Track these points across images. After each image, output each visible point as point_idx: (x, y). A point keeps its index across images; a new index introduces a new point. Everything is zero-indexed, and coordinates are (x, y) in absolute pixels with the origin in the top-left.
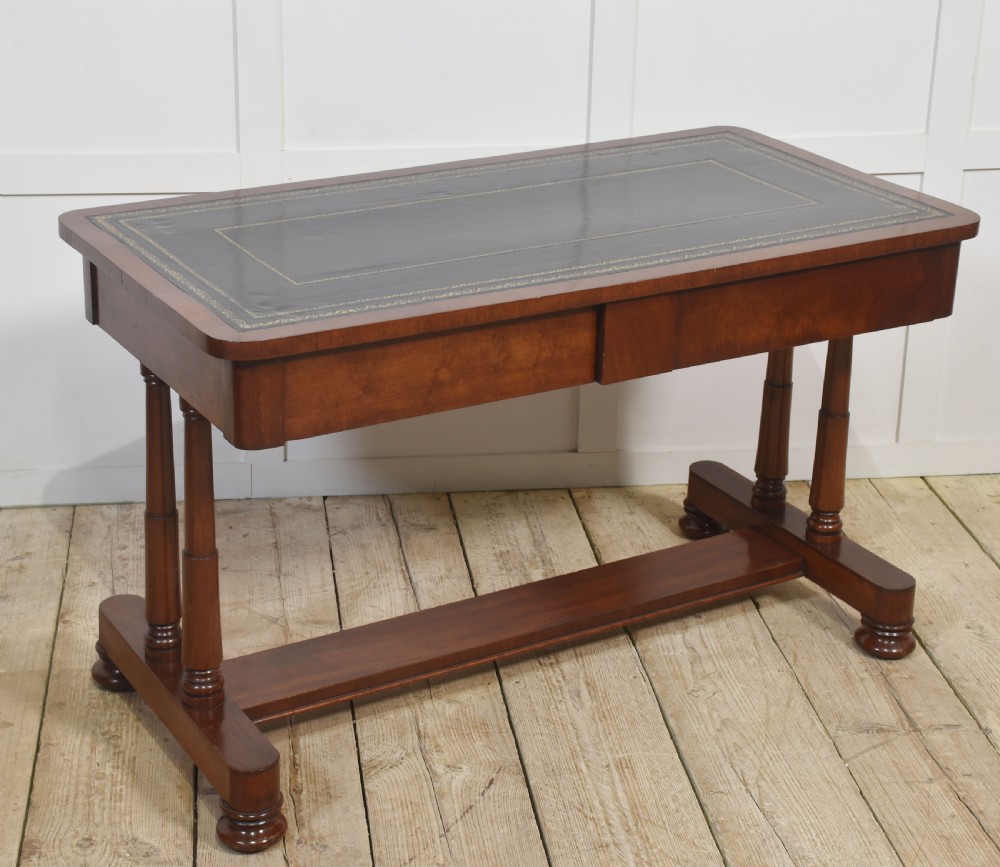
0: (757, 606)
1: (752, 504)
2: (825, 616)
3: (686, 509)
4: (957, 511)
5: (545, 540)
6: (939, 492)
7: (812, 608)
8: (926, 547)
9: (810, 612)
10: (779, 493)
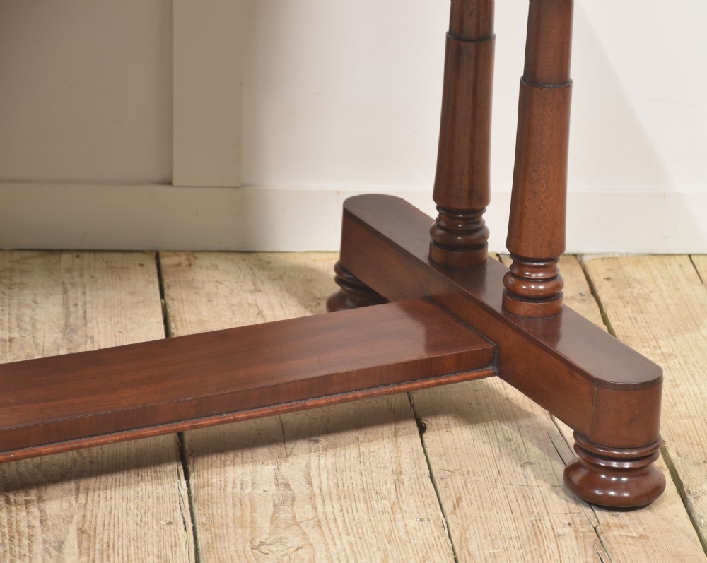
0: (422, 429)
1: (430, 258)
2: (530, 445)
3: (339, 281)
5: (86, 325)
7: (515, 435)
9: (510, 440)
10: (475, 236)
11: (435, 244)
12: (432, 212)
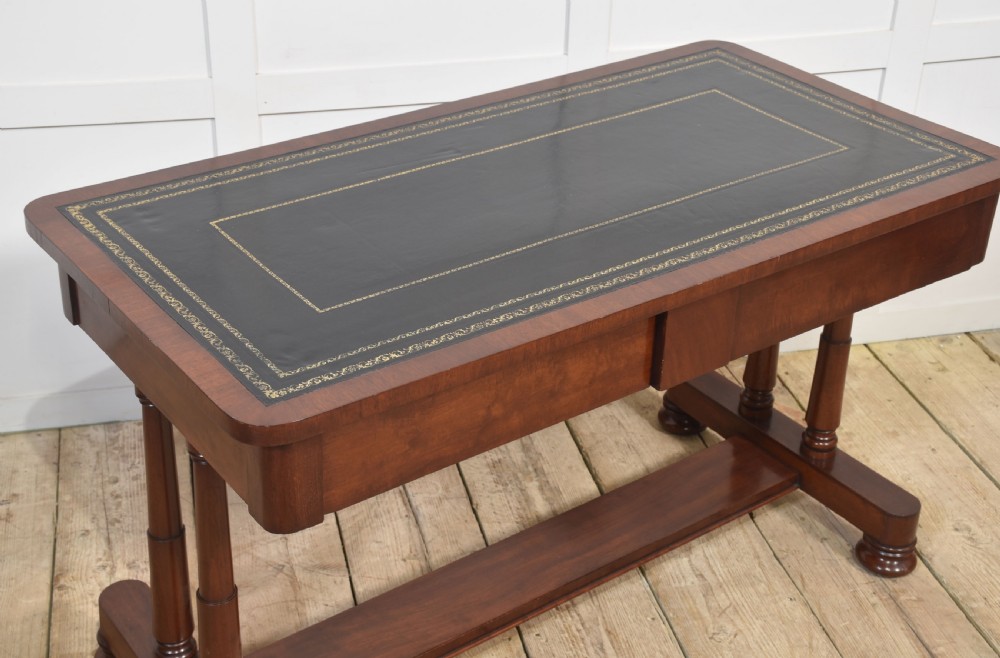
0: (752, 517)
1: (740, 410)
2: (818, 523)
3: (665, 404)
4: (907, 383)
5: (532, 443)
6: (884, 361)
7: (804, 514)
8: (890, 430)
9: (803, 519)
10: (767, 403)
11: (742, 404)
12: (742, 385)
